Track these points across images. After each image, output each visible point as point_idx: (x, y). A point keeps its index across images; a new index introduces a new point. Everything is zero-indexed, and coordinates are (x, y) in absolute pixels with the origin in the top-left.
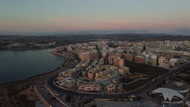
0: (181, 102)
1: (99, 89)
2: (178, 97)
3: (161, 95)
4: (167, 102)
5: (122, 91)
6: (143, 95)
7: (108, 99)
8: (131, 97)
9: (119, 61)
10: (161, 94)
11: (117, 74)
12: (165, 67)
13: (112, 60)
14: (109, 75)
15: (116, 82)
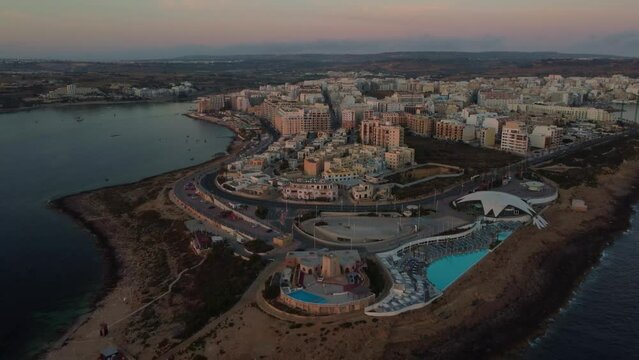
0: (523, 219)
1: (334, 194)
2: (516, 209)
3: (478, 206)
4: (490, 219)
5: (388, 200)
6: (437, 205)
7: (355, 214)
8: (407, 210)
9: (387, 132)
10: (479, 202)
11: (380, 164)
12: (516, 151)
13: (370, 132)
14: (359, 167)
15: (374, 180)
